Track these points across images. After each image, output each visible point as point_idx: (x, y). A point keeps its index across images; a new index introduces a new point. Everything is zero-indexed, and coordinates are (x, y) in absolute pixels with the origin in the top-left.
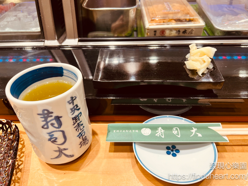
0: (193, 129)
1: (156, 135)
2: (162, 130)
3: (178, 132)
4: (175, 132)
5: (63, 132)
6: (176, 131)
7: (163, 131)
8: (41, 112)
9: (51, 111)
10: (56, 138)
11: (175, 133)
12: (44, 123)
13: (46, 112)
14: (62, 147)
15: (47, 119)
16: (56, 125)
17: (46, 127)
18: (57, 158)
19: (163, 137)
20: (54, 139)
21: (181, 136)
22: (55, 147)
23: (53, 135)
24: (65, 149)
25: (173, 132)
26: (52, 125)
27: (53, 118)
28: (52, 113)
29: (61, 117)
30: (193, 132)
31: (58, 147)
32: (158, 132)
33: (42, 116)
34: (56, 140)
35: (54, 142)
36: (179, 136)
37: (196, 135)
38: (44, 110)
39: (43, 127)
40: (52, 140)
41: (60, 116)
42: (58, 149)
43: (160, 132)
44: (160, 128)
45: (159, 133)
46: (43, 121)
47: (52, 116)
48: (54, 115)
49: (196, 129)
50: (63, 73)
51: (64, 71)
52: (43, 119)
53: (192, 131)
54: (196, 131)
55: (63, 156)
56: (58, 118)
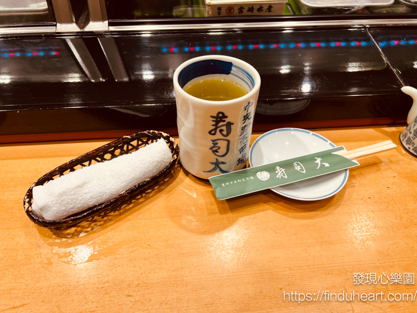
0: (316, 160)
1: (277, 177)
2: (281, 169)
3: (301, 167)
4: (298, 168)
5: (228, 141)
6: (299, 166)
7: (283, 170)
8: (215, 115)
9: (226, 115)
10: (219, 148)
11: (298, 170)
12: (214, 127)
13: (221, 115)
14: (221, 159)
15: (218, 124)
16: (225, 133)
17: (213, 132)
18: (209, 171)
19: (286, 177)
20: (217, 148)
21: (306, 171)
22: (213, 158)
23: (217, 143)
24: (223, 163)
25: (296, 168)
26: (221, 131)
27: (225, 123)
28: (226, 117)
29: (233, 124)
30: (318, 163)
31: (217, 159)
32: (278, 172)
33: (215, 119)
34: (218, 151)
35: (215, 152)
36: (304, 172)
37: (322, 166)
38: (220, 113)
39: (210, 132)
40: (213, 149)
41: (232, 122)
42: (215, 161)
43: (280, 172)
44: (278, 168)
45: (279, 174)
46: (213, 125)
47: (224, 121)
48: (227, 120)
49: (320, 158)
50: (231, 70)
51: (233, 68)
52: (214, 123)
53: (316, 162)
54: (321, 161)
55: (218, 170)
56: (229, 125)
